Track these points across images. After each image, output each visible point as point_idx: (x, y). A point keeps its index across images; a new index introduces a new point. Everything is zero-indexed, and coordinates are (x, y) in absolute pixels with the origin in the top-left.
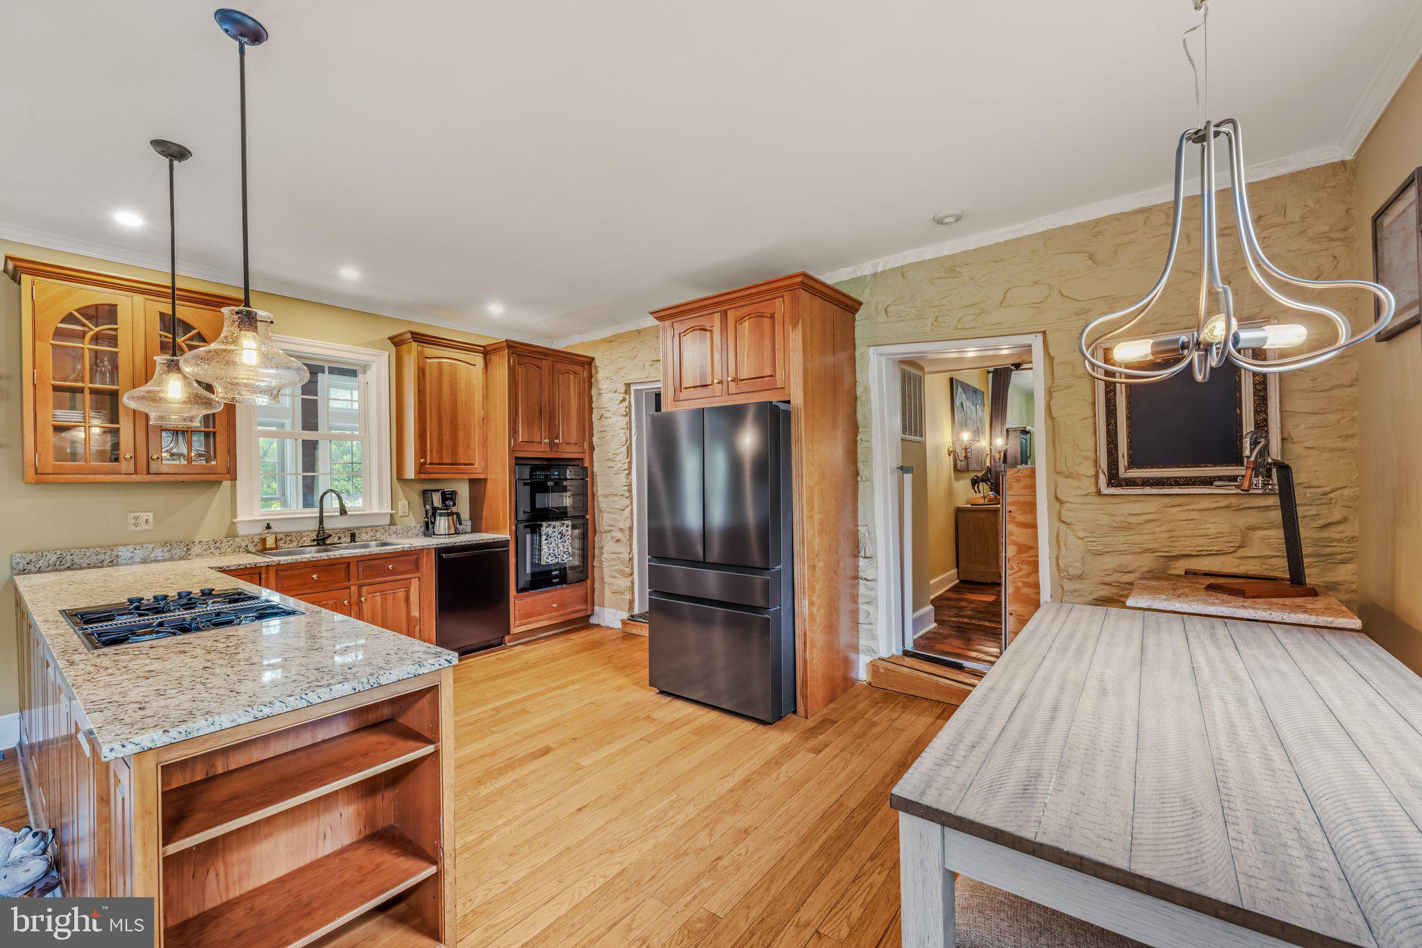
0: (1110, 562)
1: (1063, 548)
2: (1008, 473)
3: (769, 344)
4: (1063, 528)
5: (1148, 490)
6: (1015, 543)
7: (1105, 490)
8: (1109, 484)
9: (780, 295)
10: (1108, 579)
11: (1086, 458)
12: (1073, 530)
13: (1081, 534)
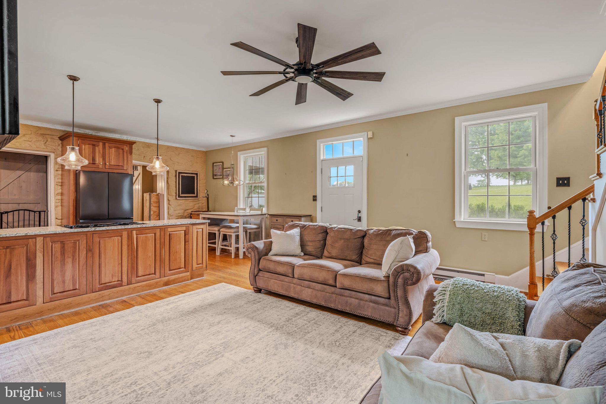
0: (177, 212)
1: (170, 210)
2: (152, 195)
3: (121, 157)
4: (169, 206)
5: (184, 198)
6: (153, 211)
7: (178, 198)
8: (179, 197)
9: (126, 145)
10: (177, 215)
11: (174, 192)
12: (172, 206)
13: (173, 207)
